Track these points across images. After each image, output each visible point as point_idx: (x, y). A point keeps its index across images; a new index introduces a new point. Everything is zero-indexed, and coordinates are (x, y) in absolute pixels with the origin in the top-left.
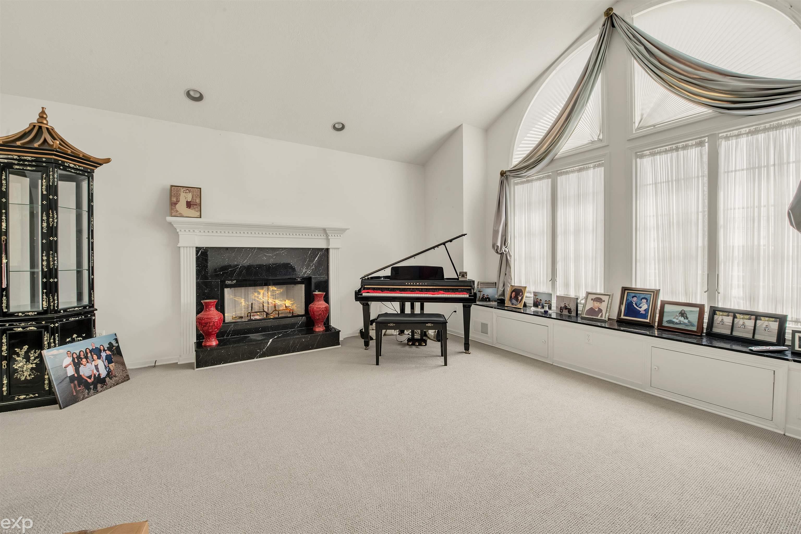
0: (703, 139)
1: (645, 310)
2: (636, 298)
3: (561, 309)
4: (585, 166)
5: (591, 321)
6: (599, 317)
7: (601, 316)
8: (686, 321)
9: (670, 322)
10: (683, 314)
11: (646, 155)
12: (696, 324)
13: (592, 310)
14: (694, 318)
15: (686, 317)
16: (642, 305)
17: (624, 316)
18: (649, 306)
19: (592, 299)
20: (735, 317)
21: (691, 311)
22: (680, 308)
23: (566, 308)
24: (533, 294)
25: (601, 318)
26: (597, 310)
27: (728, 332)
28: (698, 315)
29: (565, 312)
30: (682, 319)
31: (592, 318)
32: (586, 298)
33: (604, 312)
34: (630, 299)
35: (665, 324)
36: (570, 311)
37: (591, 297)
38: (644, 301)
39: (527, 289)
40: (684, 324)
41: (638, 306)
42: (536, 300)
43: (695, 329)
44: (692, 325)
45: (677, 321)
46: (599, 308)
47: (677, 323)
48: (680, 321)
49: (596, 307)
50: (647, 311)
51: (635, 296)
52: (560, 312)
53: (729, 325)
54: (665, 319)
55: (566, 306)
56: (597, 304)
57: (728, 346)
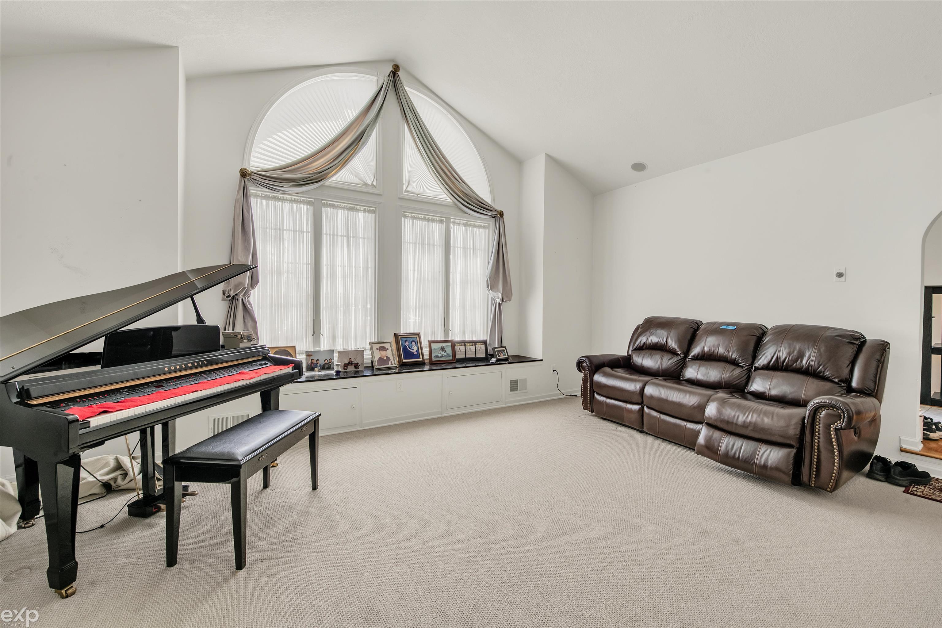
0: (443, 219)
1: (416, 351)
2: (407, 342)
3: (344, 367)
4: (355, 206)
5: (384, 370)
6: (390, 365)
7: (392, 364)
8: (445, 354)
9: (437, 357)
10: (443, 349)
11: (408, 217)
12: (451, 354)
13: (381, 359)
14: (449, 350)
15: (445, 351)
16: (413, 347)
17: (404, 359)
18: (418, 347)
19: (377, 349)
20: (465, 346)
21: (447, 346)
22: (440, 345)
23: (351, 363)
24: (305, 354)
25: (392, 366)
26: (385, 358)
27: (463, 356)
28: (451, 348)
29: (351, 368)
30: (443, 353)
31: (386, 367)
32: (372, 349)
33: (392, 359)
34: (404, 344)
35: (434, 359)
36: (357, 366)
37: (376, 346)
38: (413, 343)
39: (298, 350)
40: (445, 356)
41: (411, 349)
42: (310, 362)
43: (451, 358)
44: (449, 356)
45: (440, 355)
46: (386, 356)
47: (441, 357)
48: (442, 355)
49: (384, 356)
50: (418, 351)
51: (407, 341)
52: (344, 369)
53: (463, 352)
54: (433, 355)
55: (352, 361)
56: (383, 353)
57: (464, 365)
